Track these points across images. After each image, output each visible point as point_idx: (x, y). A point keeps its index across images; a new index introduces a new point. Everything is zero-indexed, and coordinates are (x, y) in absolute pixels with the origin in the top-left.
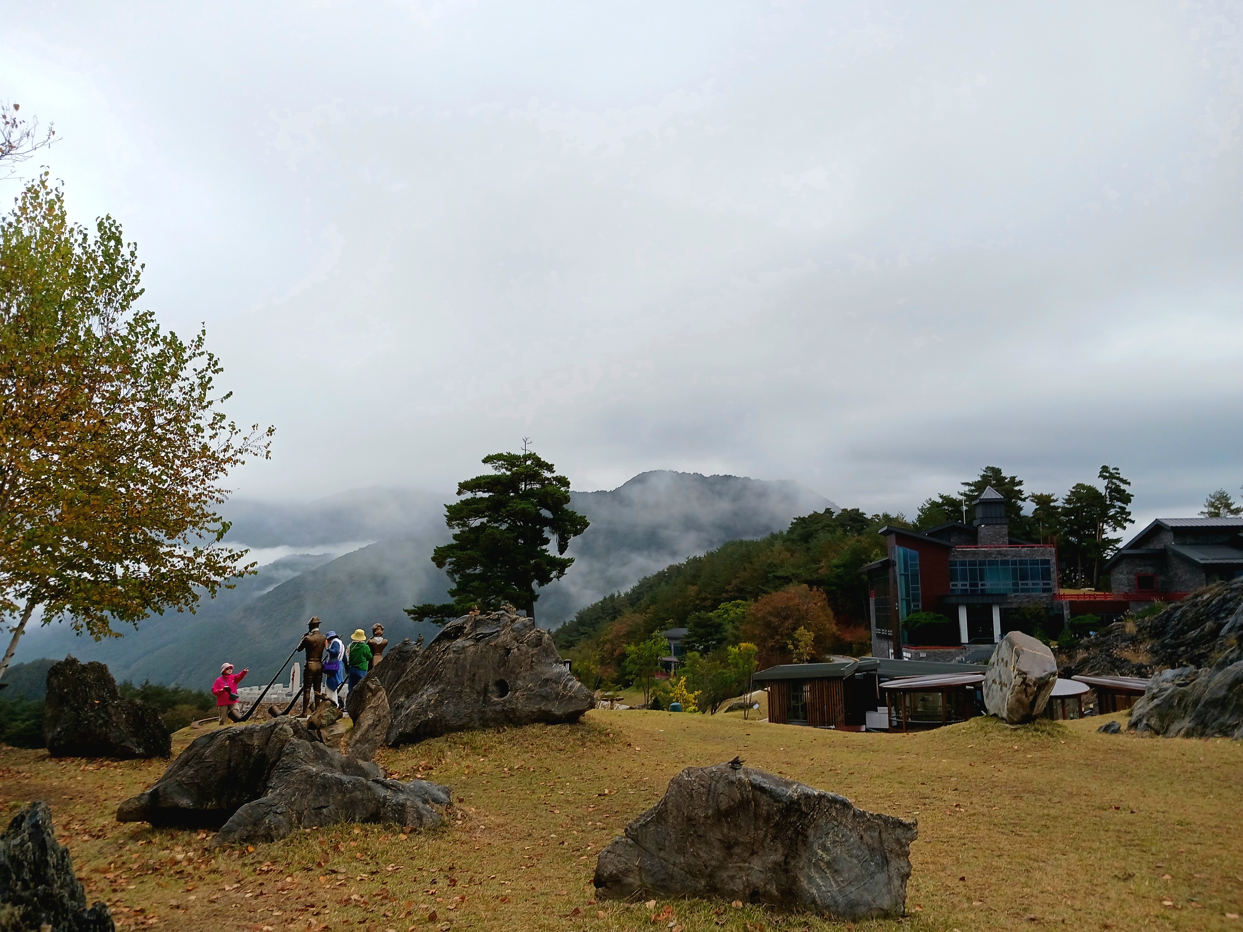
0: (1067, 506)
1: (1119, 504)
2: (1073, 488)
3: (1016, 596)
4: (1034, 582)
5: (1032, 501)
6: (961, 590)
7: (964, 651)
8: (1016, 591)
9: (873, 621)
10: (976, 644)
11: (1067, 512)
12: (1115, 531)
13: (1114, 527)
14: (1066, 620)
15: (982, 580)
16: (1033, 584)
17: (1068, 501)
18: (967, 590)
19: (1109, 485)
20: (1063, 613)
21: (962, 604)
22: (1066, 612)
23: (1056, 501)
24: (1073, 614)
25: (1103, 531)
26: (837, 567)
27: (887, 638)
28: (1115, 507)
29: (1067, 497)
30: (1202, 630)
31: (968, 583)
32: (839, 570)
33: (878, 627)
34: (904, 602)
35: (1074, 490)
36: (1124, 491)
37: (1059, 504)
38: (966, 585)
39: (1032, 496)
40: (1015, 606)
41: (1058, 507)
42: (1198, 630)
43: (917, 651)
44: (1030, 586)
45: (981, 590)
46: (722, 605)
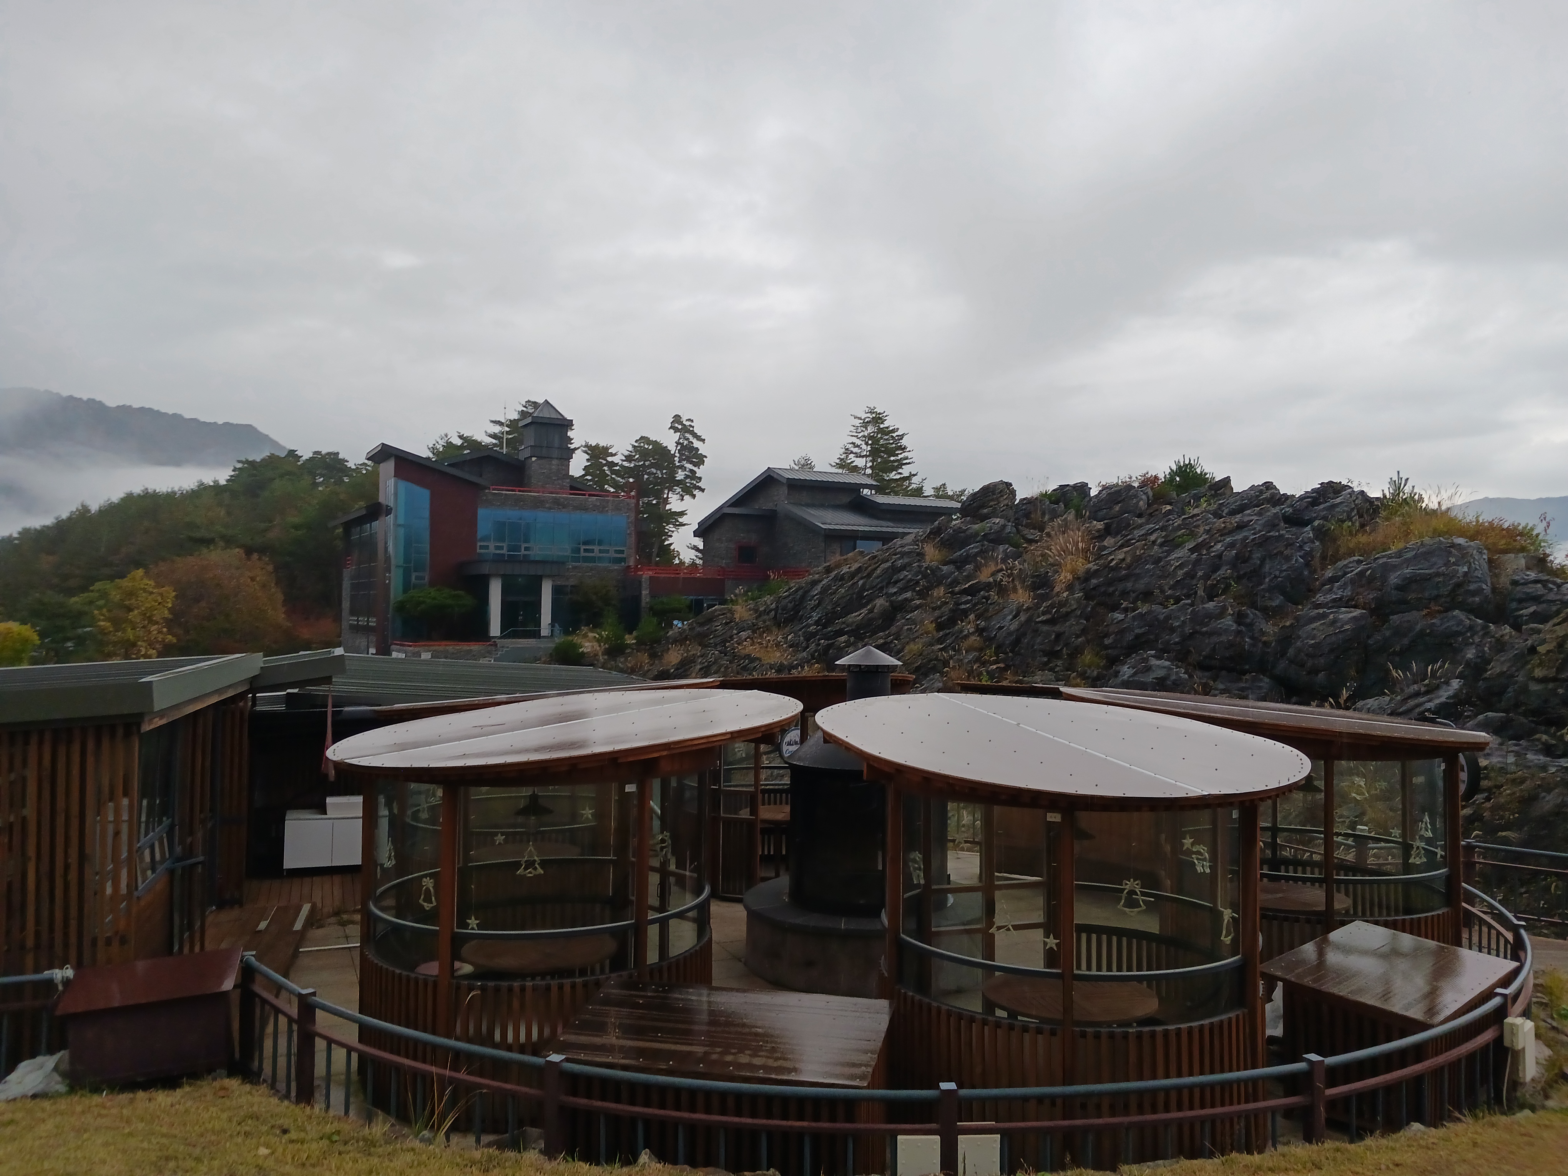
0: (626, 464)
1: (689, 466)
2: (636, 441)
3: (575, 568)
4: (602, 548)
5: (585, 452)
6: (494, 554)
7: (493, 648)
8: (577, 560)
9: (346, 605)
10: (514, 637)
11: (625, 472)
12: (682, 500)
13: (681, 495)
14: (643, 604)
15: (526, 541)
16: (601, 551)
17: (629, 458)
18: (503, 555)
19: (681, 441)
20: (641, 594)
21: (496, 575)
22: (645, 592)
23: (615, 455)
24: (653, 596)
25: (666, 501)
26: (296, 527)
27: (366, 630)
28: (685, 469)
29: (627, 453)
30: (871, 611)
31: (505, 545)
32: (299, 533)
33: (353, 613)
34: (401, 571)
35: (636, 444)
36: (697, 449)
37: (616, 459)
38: (501, 548)
39: (586, 446)
40: (572, 582)
41: (617, 465)
42: (864, 611)
43: (417, 649)
44: (596, 554)
45: (524, 555)
46: (98, 585)
